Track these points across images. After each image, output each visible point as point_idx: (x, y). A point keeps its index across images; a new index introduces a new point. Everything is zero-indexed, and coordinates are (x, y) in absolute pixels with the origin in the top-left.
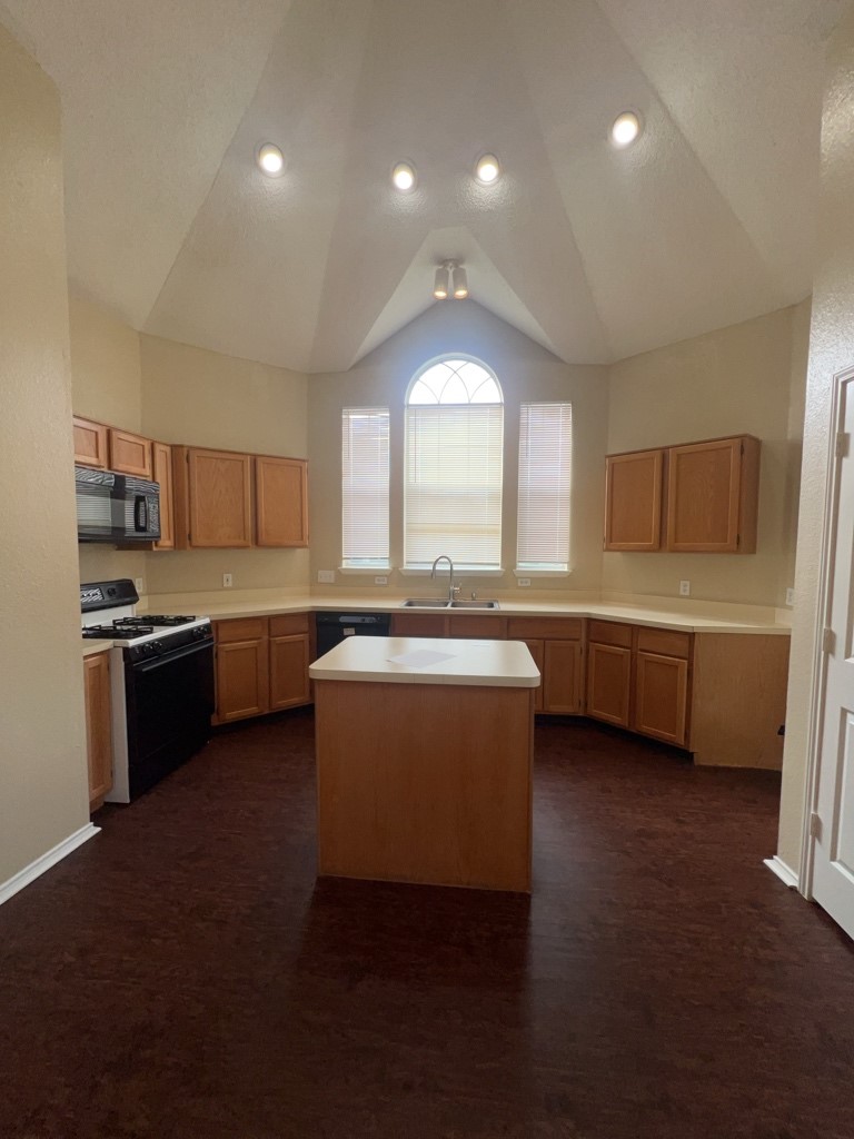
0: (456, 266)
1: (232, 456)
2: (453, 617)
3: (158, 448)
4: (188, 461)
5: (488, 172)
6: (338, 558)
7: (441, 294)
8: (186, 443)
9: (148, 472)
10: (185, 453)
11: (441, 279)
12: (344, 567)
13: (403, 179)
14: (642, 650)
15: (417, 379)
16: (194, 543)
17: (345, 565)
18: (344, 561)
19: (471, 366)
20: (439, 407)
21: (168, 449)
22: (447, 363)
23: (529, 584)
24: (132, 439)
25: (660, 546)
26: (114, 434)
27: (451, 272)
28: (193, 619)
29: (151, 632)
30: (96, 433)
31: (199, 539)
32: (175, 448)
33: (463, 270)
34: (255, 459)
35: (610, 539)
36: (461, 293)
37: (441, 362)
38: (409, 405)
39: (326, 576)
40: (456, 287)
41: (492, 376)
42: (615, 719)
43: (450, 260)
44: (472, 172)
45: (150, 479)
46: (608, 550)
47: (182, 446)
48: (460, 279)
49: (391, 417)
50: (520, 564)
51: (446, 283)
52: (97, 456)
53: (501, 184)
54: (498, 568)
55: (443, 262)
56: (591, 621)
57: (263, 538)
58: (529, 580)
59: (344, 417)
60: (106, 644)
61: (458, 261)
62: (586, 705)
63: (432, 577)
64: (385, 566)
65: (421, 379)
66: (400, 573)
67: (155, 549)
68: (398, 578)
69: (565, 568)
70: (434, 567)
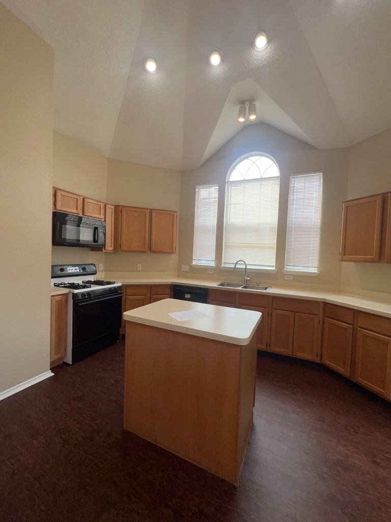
0: (250, 103)
1: (141, 210)
2: (241, 294)
3: (108, 206)
4: (121, 212)
5: (261, 42)
6: (192, 260)
7: (242, 120)
8: (120, 204)
9: (102, 216)
10: (120, 209)
11: (242, 112)
12: (194, 264)
13: (215, 59)
14: (360, 327)
15: (234, 168)
16: (122, 249)
17: (194, 263)
18: (194, 261)
19: (263, 158)
20: (245, 181)
21: (113, 207)
22: (250, 158)
23: (292, 279)
24: (94, 202)
25: (380, 258)
26: (86, 200)
27: (247, 107)
28: (114, 283)
29: (90, 287)
30: (77, 199)
31: (124, 247)
32: (117, 207)
33: (254, 105)
34: (151, 211)
35: (344, 253)
36: (253, 117)
37: (247, 158)
38: (228, 182)
39: (185, 268)
40: (250, 115)
41: (274, 163)
42: (340, 370)
43: (248, 100)
44: (252, 44)
45: (103, 220)
46: (342, 260)
47: (119, 206)
48: (252, 110)
49: (219, 189)
50: (288, 267)
51: (245, 114)
52: (77, 209)
53: (269, 47)
54: (273, 269)
55: (242, 102)
56: (326, 305)
57: (153, 248)
58: (292, 276)
59: (197, 190)
60: (66, 291)
61: (251, 101)
62: (321, 356)
63: (234, 271)
64: (213, 264)
65: (237, 168)
66: (220, 268)
67: (104, 251)
68: (219, 271)
69: (315, 270)
70: (235, 266)
